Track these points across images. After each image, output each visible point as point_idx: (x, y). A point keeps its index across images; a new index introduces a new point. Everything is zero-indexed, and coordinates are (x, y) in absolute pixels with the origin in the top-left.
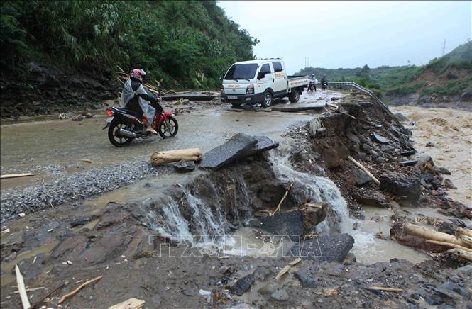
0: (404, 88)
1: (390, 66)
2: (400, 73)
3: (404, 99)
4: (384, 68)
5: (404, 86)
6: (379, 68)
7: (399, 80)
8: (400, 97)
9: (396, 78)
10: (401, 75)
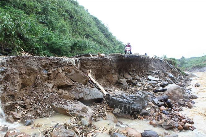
0: (201, 65)
1: (196, 57)
2: (199, 59)
3: (201, 69)
4: (193, 58)
5: (201, 64)
6: (191, 58)
7: (199, 62)
8: (199, 69)
9: (198, 61)
10: (200, 59)
